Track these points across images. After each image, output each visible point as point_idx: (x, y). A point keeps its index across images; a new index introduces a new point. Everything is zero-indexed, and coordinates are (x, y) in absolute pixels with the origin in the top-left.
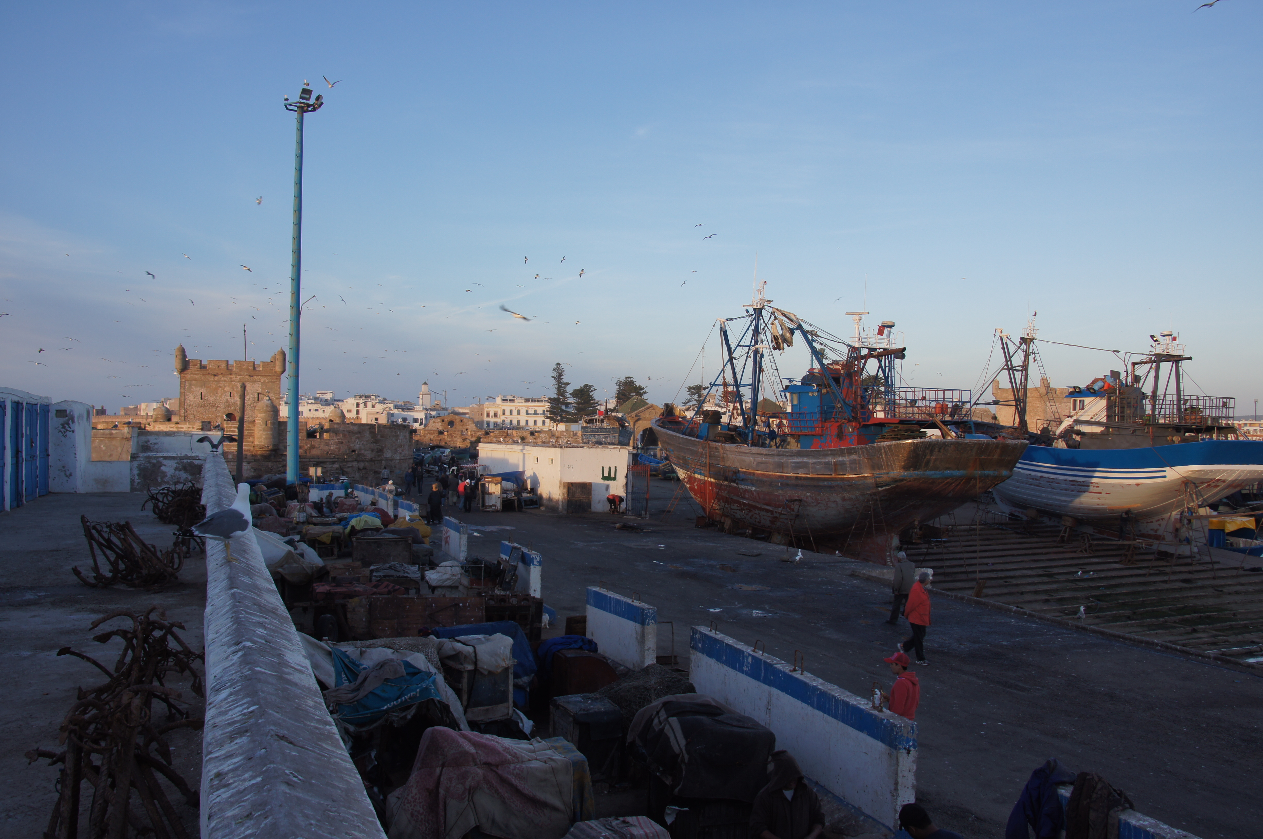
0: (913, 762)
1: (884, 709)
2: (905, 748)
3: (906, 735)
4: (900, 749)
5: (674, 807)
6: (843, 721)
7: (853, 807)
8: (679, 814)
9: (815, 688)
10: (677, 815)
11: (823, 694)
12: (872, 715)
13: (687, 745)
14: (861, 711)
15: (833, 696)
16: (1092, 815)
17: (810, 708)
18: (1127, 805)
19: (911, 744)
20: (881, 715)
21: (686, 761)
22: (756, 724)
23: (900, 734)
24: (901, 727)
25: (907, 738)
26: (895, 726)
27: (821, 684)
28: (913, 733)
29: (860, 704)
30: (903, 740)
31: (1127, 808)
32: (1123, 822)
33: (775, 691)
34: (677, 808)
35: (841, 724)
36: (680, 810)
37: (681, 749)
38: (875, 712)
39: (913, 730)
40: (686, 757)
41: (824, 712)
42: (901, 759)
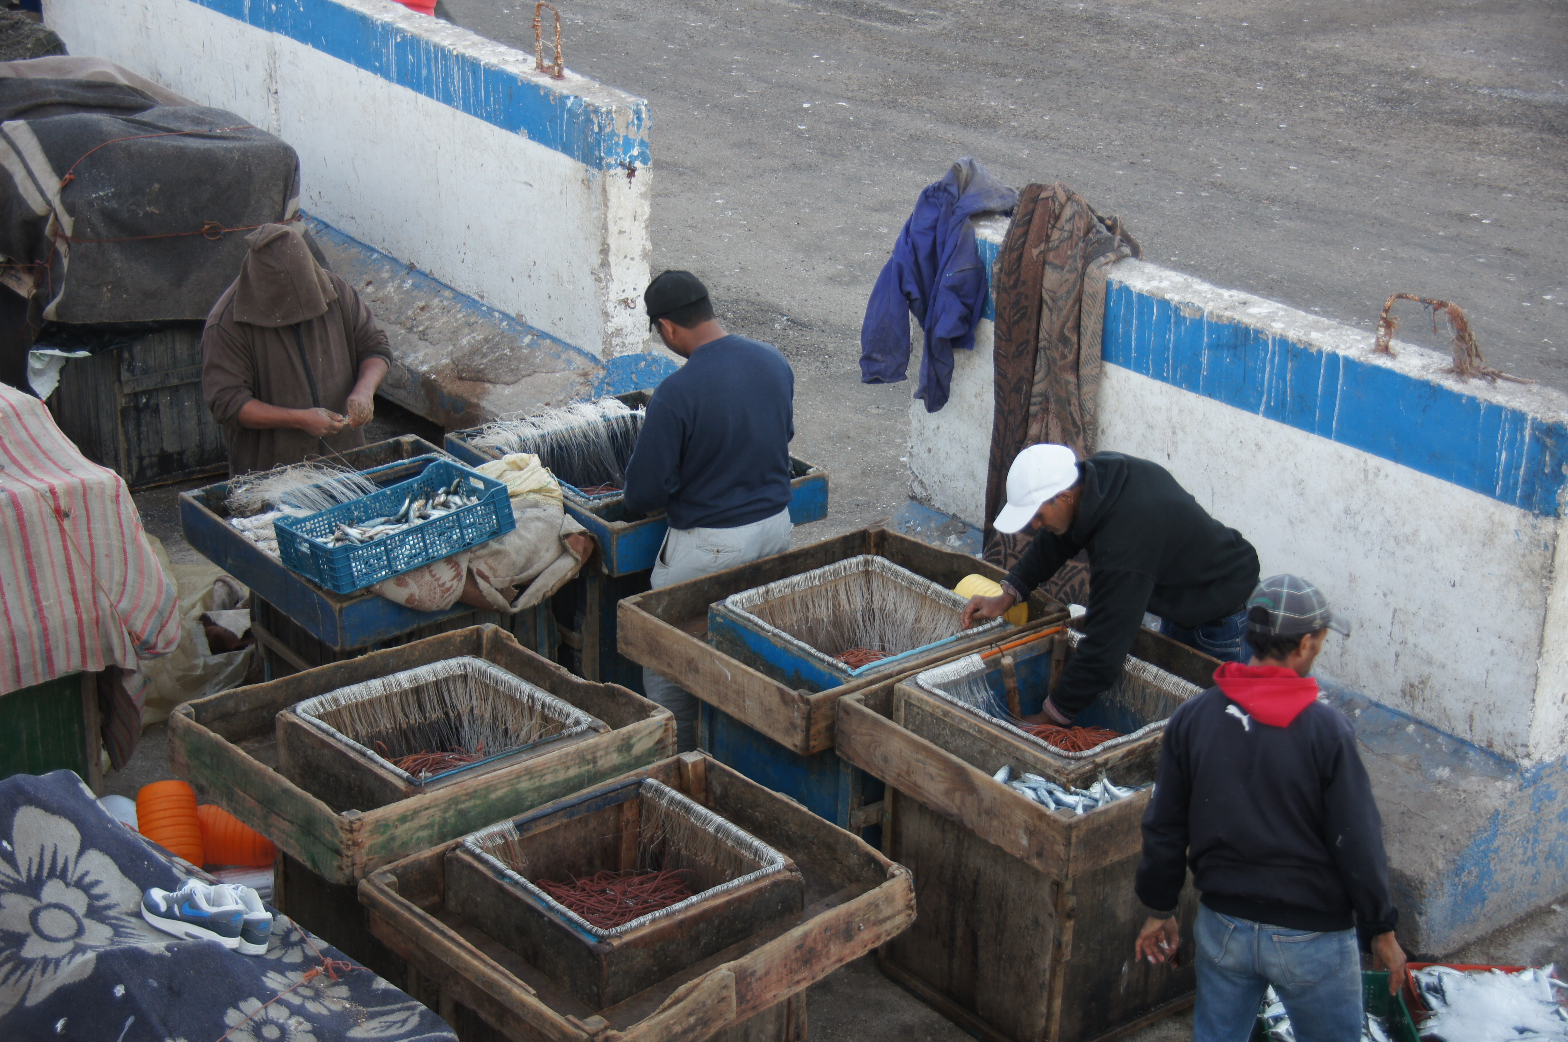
0: (643, 195)
1: (567, 72)
2: (622, 165)
3: (622, 132)
4: (609, 166)
6: (467, 109)
8: (67, 369)
9: (389, 30)
10: (62, 371)
11: (410, 43)
12: (537, 87)
13: (64, 189)
14: (511, 79)
15: (435, 46)
17: (379, 81)
18: (1127, 250)
19: (635, 152)
20: (559, 87)
21: (69, 232)
22: (245, 129)
23: (608, 130)
24: (609, 112)
25: (626, 138)
26: (596, 111)
27: (405, 18)
28: (639, 127)
29: (506, 62)
30: (617, 144)
35: (463, 118)
36: (67, 359)
37: (49, 203)
38: (545, 81)
39: (639, 118)
40: (67, 222)
41: (417, 86)
42: (612, 192)
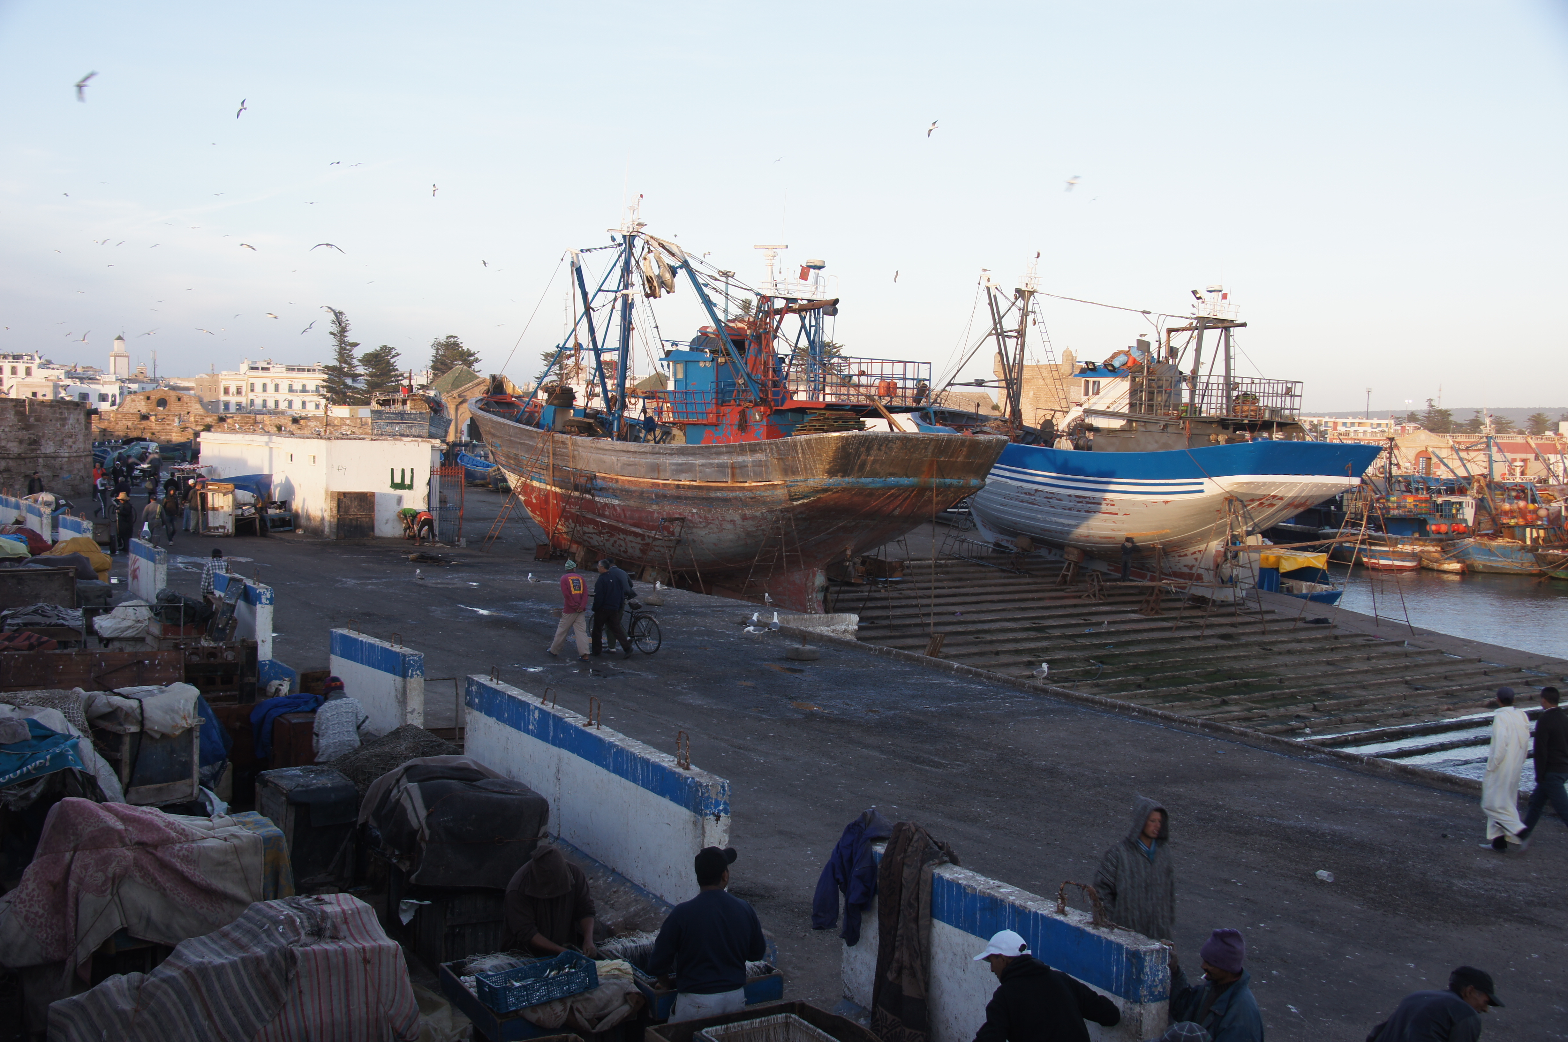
0: (725, 831)
1: (692, 767)
2: (713, 814)
3: (714, 797)
4: (706, 814)
5: (411, 901)
6: (643, 786)
7: (655, 896)
8: (420, 910)
9: (611, 745)
10: (416, 912)
11: (621, 751)
12: (675, 773)
13: (428, 816)
14: (663, 769)
15: (631, 753)
16: (906, 872)
17: (606, 772)
18: (946, 858)
19: (721, 808)
20: (686, 773)
21: (427, 838)
22: (525, 789)
23: (706, 795)
24: (707, 786)
25: (716, 800)
26: (701, 785)
27: (621, 740)
28: (724, 794)
29: (663, 761)
30: (711, 803)
31: (945, 862)
32: (936, 876)
33: (565, 753)
34: (415, 901)
35: (640, 789)
36: (421, 905)
37: (420, 823)
38: (680, 770)
39: (724, 790)
40: (427, 832)
41: (621, 775)
42: (708, 828)
